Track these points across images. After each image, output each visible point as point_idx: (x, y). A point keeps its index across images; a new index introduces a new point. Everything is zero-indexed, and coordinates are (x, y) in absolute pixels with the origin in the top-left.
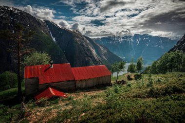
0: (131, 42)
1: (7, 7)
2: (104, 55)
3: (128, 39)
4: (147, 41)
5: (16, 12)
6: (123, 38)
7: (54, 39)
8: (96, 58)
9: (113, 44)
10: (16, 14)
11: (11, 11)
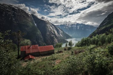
0: (75, 27)
1: (11, 5)
2: (61, 34)
3: (73, 26)
4: (83, 27)
5: (16, 8)
6: (71, 25)
7: (36, 24)
8: (57, 35)
9: (65, 28)
10: (16, 10)
11: (13, 8)
